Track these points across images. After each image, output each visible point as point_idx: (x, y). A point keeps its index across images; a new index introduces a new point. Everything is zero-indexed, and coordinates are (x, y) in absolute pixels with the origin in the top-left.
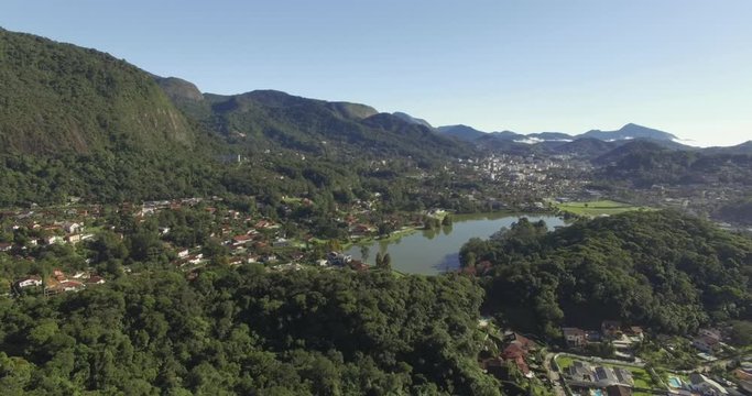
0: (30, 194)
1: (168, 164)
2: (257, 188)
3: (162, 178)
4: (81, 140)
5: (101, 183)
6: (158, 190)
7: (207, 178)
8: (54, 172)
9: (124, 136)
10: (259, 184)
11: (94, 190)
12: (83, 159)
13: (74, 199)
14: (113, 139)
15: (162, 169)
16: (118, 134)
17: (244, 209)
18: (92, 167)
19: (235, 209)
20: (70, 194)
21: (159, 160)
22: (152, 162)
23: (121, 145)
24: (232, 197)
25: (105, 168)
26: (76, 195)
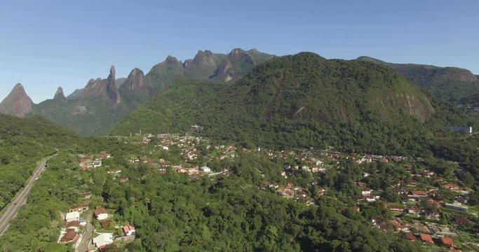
0: (312, 143)
1: (395, 131)
2: (463, 156)
3: (386, 141)
4: (344, 115)
5: (347, 140)
6: (379, 148)
7: (421, 143)
8: (326, 131)
9: (369, 112)
10: (468, 153)
11: (342, 144)
12: (342, 126)
13: (331, 147)
14: (362, 114)
15: (389, 134)
16: (365, 111)
17: (440, 171)
18: (344, 130)
19: (431, 170)
20: (330, 145)
21: (389, 128)
22: (383, 129)
23: (365, 118)
24: (433, 160)
25: (352, 132)
26: (333, 145)
